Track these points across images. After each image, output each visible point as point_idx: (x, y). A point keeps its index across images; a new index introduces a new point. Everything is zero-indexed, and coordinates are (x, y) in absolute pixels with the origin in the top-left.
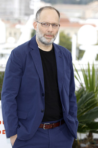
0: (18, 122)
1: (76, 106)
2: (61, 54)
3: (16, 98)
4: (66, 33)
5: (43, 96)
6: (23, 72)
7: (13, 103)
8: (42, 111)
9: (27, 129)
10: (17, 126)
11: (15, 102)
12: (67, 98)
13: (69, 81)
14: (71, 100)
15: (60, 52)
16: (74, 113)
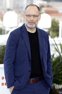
0: (14, 78)
1: (51, 68)
2: (42, 34)
3: (13, 63)
4: (56, 20)
5: (30, 61)
6: (17, 46)
7: (11, 66)
8: (30, 71)
9: (20, 82)
10: (13, 81)
11: (13, 66)
12: (45, 63)
13: (47, 52)
14: (48, 64)
15: (41, 33)
16: (50, 72)
